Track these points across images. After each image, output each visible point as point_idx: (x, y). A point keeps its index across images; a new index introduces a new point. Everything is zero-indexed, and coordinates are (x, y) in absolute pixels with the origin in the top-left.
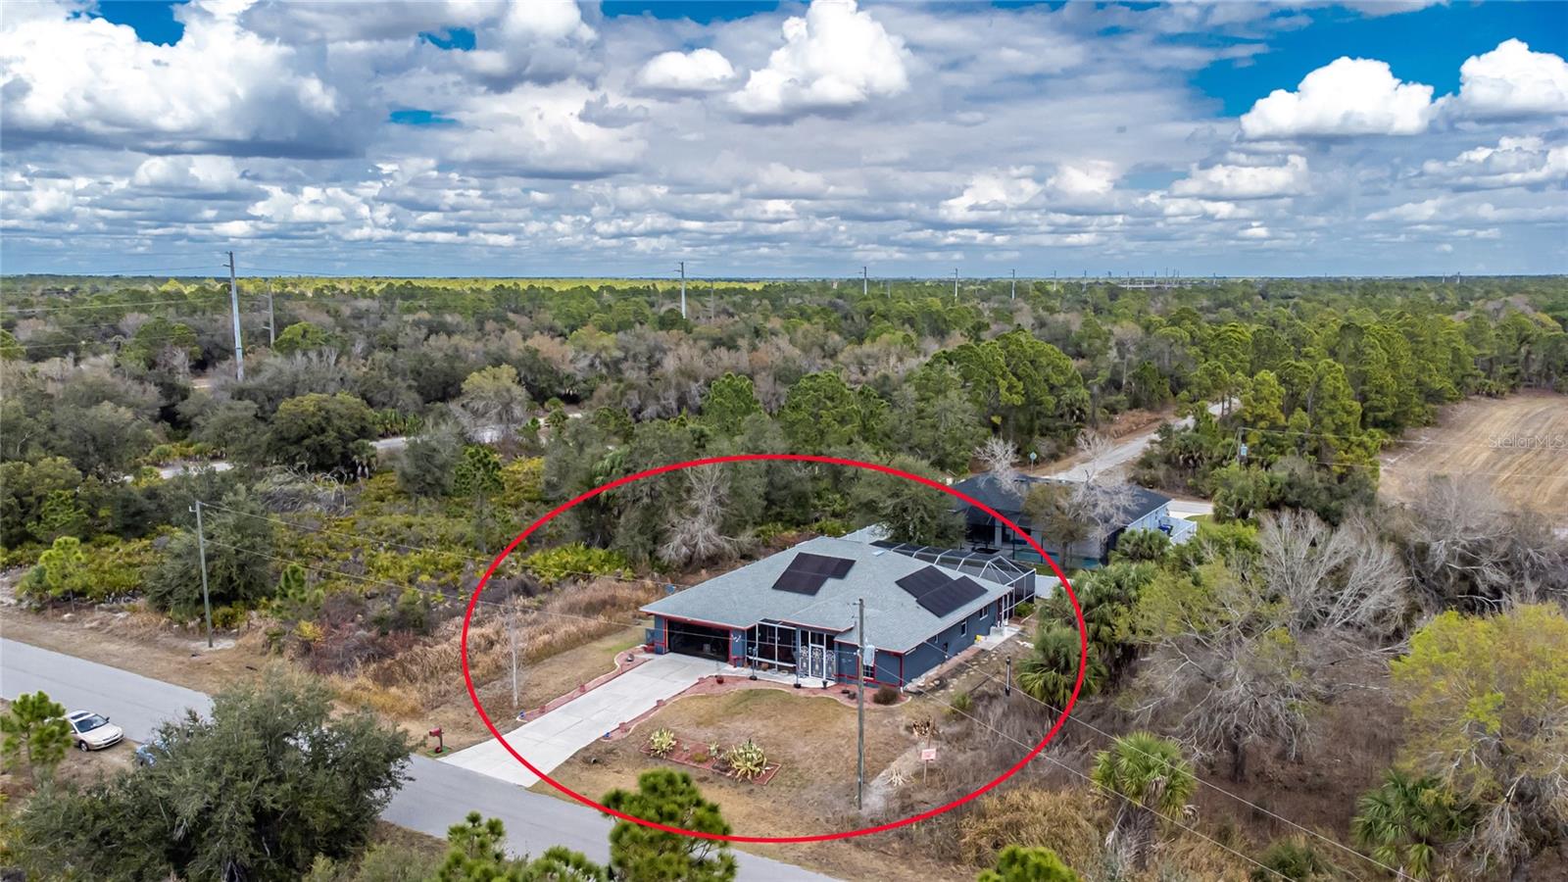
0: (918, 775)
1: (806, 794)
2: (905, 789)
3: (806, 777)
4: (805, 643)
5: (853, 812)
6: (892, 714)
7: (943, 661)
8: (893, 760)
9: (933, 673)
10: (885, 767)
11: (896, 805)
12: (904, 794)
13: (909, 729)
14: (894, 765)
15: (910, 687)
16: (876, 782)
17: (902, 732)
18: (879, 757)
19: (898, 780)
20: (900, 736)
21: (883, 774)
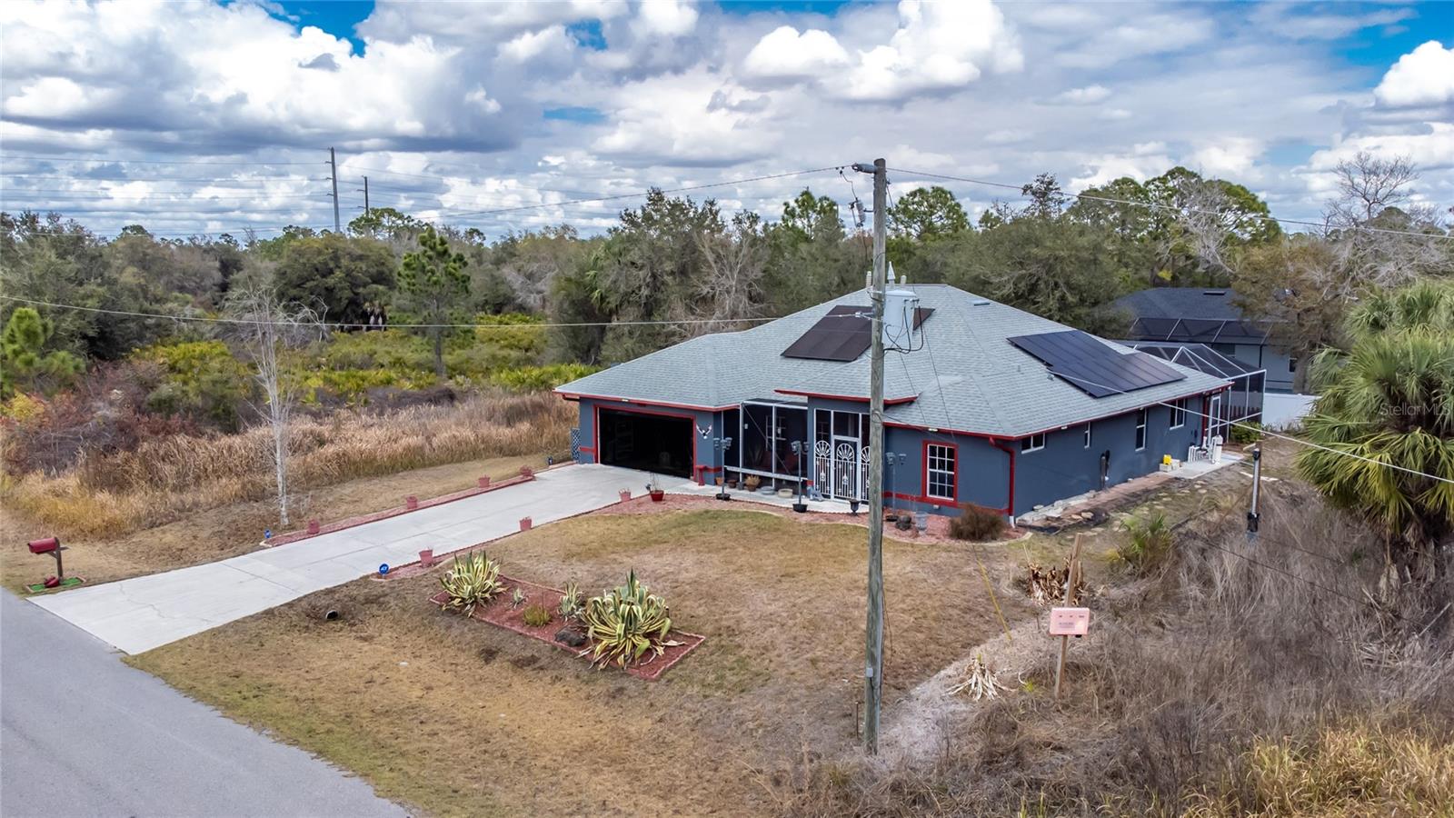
0: (1039, 676)
1: (746, 707)
2: (1000, 709)
3: (755, 666)
4: (823, 435)
5: (853, 759)
6: (986, 556)
7: (1100, 486)
8: (977, 643)
9: (1079, 502)
10: (956, 657)
11: (972, 749)
12: (996, 721)
13: (1021, 584)
14: (976, 651)
15: (1029, 518)
16: (930, 688)
17: (1009, 592)
18: (946, 637)
19: (988, 687)
20: (1000, 598)
21: (950, 670)
